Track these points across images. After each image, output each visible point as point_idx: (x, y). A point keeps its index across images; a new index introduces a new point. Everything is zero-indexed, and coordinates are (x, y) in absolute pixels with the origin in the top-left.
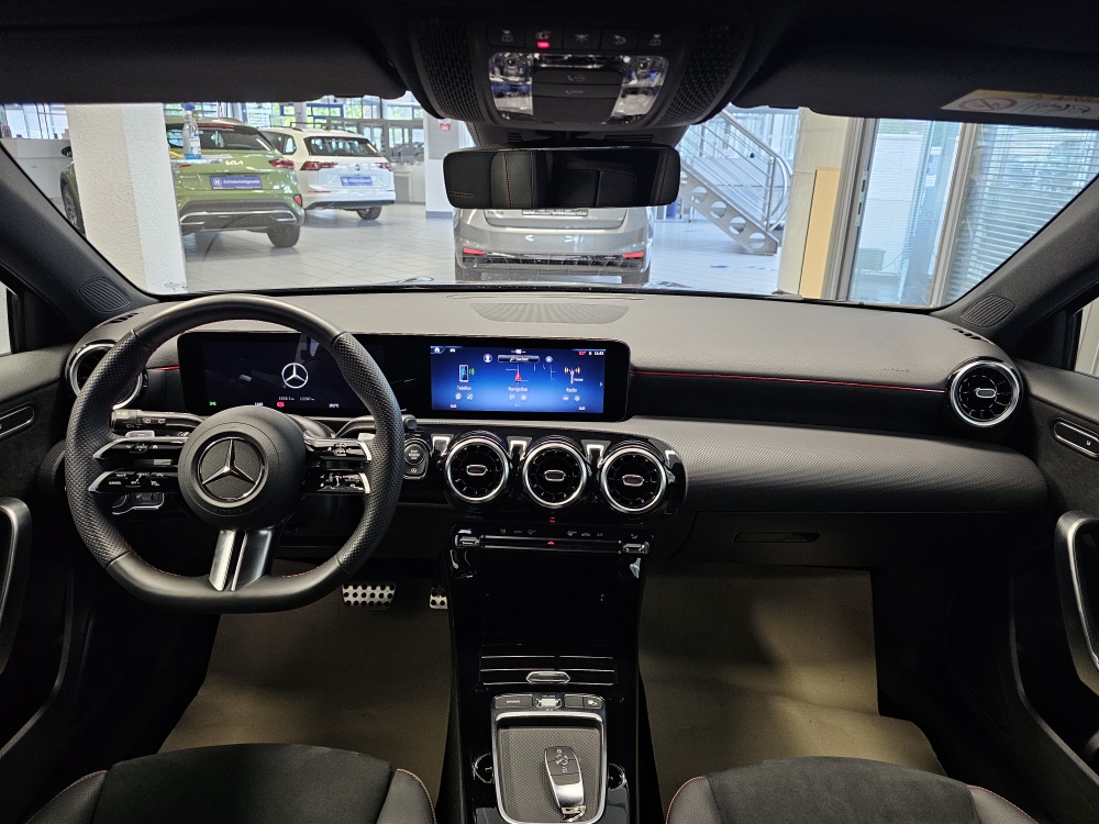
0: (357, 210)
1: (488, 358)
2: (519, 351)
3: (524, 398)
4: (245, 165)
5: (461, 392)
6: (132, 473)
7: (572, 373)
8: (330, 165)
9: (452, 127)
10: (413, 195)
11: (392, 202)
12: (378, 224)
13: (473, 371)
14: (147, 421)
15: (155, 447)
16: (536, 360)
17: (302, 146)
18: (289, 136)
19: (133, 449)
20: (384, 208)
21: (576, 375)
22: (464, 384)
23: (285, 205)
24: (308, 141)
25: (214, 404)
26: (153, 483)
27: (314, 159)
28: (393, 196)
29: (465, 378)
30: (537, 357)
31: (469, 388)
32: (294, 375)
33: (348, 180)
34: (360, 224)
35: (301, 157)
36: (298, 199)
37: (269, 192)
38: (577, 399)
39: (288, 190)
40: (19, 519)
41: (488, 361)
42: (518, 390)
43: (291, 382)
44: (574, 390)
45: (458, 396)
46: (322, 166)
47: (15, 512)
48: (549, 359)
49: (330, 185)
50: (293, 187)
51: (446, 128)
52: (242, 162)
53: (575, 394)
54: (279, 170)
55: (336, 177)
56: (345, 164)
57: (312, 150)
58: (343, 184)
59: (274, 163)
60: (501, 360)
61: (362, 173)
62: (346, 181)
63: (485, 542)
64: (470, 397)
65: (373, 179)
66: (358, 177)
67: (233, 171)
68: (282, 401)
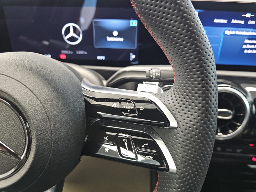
32: (72, 34)
68: (64, 54)
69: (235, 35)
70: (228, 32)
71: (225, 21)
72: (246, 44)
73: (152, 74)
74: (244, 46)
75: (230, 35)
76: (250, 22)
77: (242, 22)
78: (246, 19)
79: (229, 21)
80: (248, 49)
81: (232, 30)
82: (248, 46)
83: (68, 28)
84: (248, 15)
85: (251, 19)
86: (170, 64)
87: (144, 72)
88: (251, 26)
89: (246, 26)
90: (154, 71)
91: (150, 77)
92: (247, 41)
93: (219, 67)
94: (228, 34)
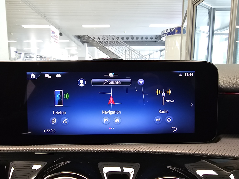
1: (82, 83)
2: (111, 75)
3: (117, 120)
5: (56, 116)
7: (164, 95)
13: (67, 96)
16: (128, 83)
21: (167, 97)
22: (58, 109)
29: (60, 103)
30: (129, 80)
31: (64, 113)
38: (169, 120)
41: (82, 85)
42: (111, 113)
44: (166, 112)
45: (54, 121)
48: (141, 81)
53: (166, 115)
60: (95, 83)
64: (65, 121)
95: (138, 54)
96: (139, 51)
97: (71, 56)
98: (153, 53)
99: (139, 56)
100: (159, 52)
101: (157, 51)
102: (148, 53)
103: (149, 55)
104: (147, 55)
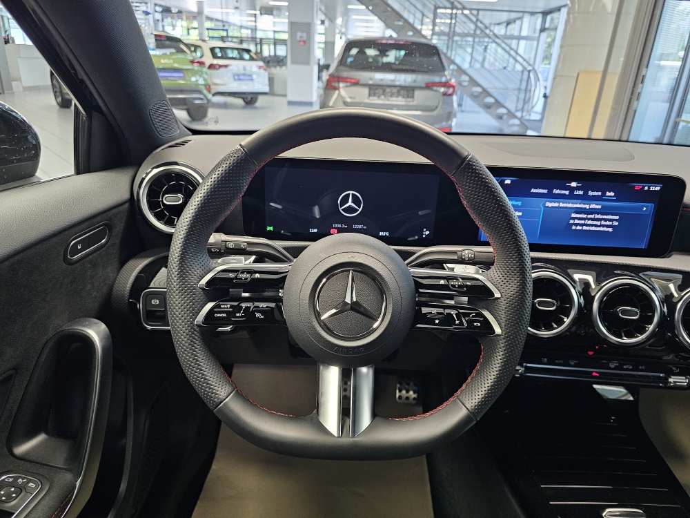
0: (243, 99)
4: (174, 62)
6: (236, 304)
8: (226, 66)
9: (307, 43)
10: (277, 89)
11: (265, 94)
12: (256, 108)
14: (231, 245)
15: (257, 275)
17: (208, 53)
18: (200, 47)
19: (236, 278)
20: (261, 98)
23: (200, 92)
24: (212, 50)
25: (271, 228)
26: (258, 315)
27: (216, 62)
28: (266, 89)
32: (350, 203)
33: (238, 77)
34: (244, 108)
35: (208, 60)
36: (208, 88)
37: (189, 83)
39: (201, 81)
40: (101, 341)
43: (345, 210)
46: (220, 66)
47: (96, 333)
49: (225, 80)
50: (205, 80)
51: (302, 43)
52: (171, 61)
54: (196, 67)
55: (230, 74)
56: (236, 66)
57: (215, 56)
58: (235, 79)
59: (192, 62)
61: (247, 72)
62: (236, 77)
63: (528, 369)
65: (254, 77)
66: (244, 75)
67: (166, 66)
68: (335, 228)
69: (559, 207)
70: (549, 204)
71: (545, 191)
72: (574, 219)
73: (464, 256)
74: (571, 222)
75: (552, 207)
76: (576, 193)
77: (567, 192)
78: (572, 189)
79: (550, 191)
80: (577, 225)
81: (555, 202)
82: (576, 221)
83: (347, 197)
84: (574, 184)
85: (578, 188)
86: (490, 245)
87: (455, 253)
88: (578, 197)
89: (572, 197)
90: (467, 252)
91: (462, 258)
92: (574, 215)
93: (534, 247)
94: (550, 206)
95: (474, 19)
96: (478, 10)
97: (263, 12)
98: (519, 18)
99: (476, 26)
100: (540, 15)
101: (532, 14)
102: (505, 17)
103: (505, 24)
104: (499, 24)
